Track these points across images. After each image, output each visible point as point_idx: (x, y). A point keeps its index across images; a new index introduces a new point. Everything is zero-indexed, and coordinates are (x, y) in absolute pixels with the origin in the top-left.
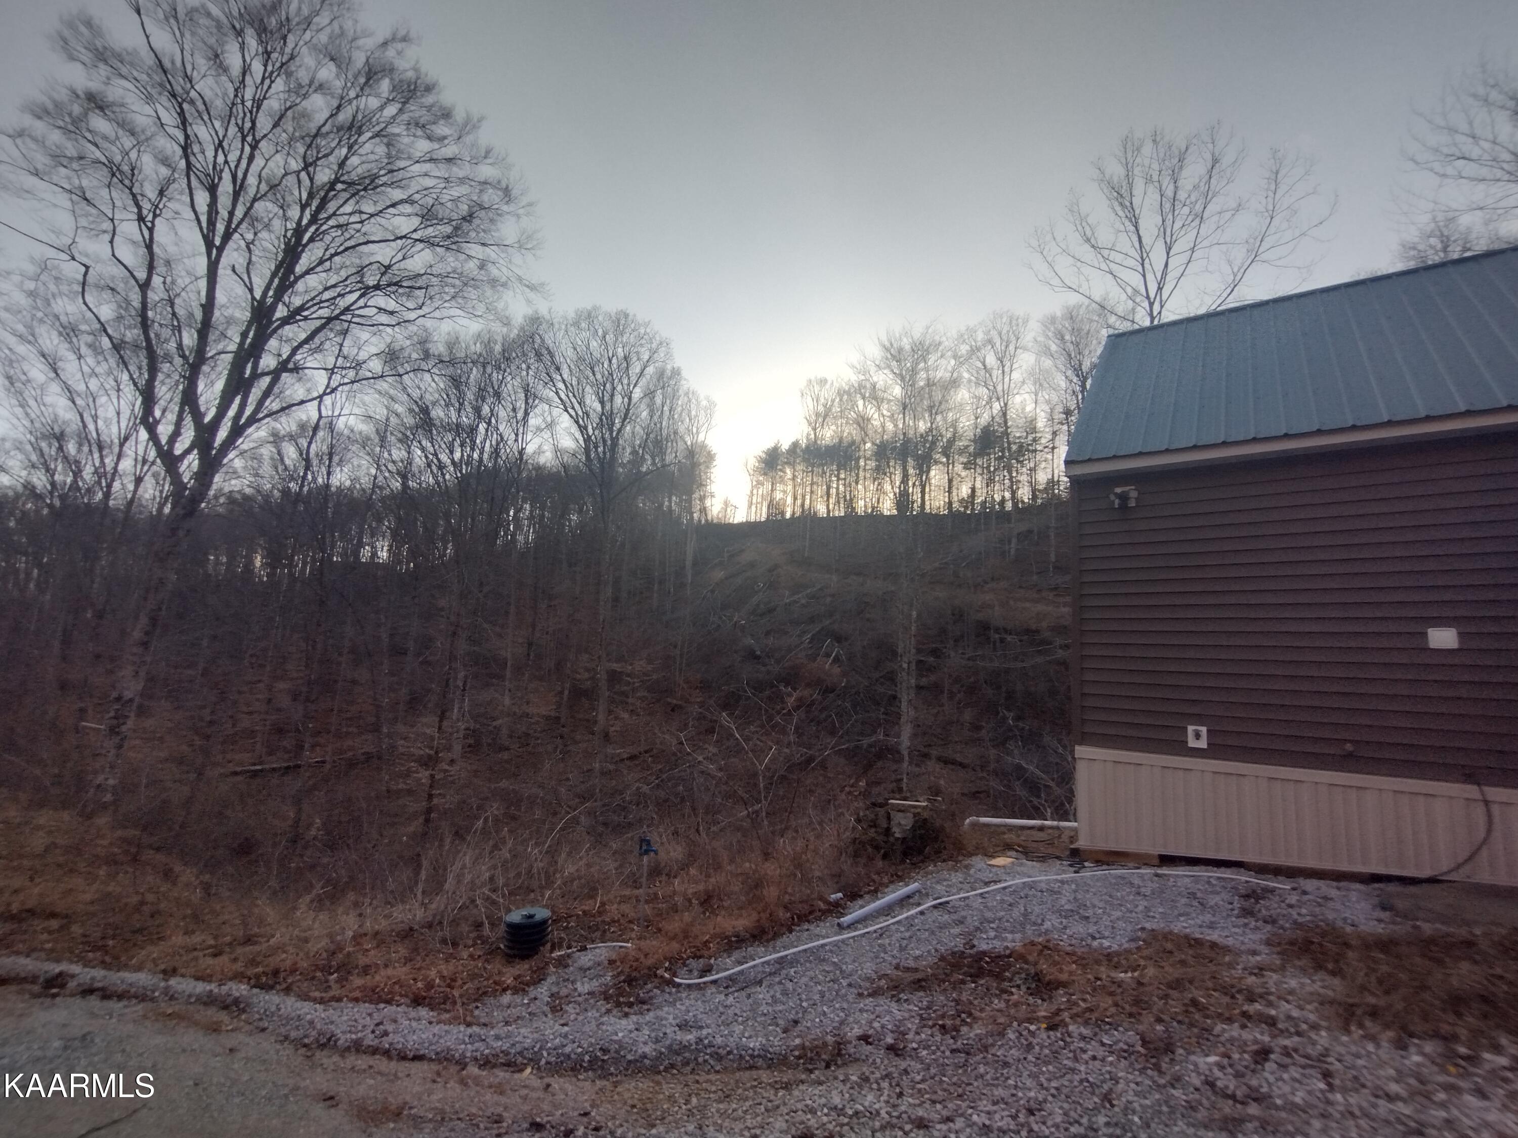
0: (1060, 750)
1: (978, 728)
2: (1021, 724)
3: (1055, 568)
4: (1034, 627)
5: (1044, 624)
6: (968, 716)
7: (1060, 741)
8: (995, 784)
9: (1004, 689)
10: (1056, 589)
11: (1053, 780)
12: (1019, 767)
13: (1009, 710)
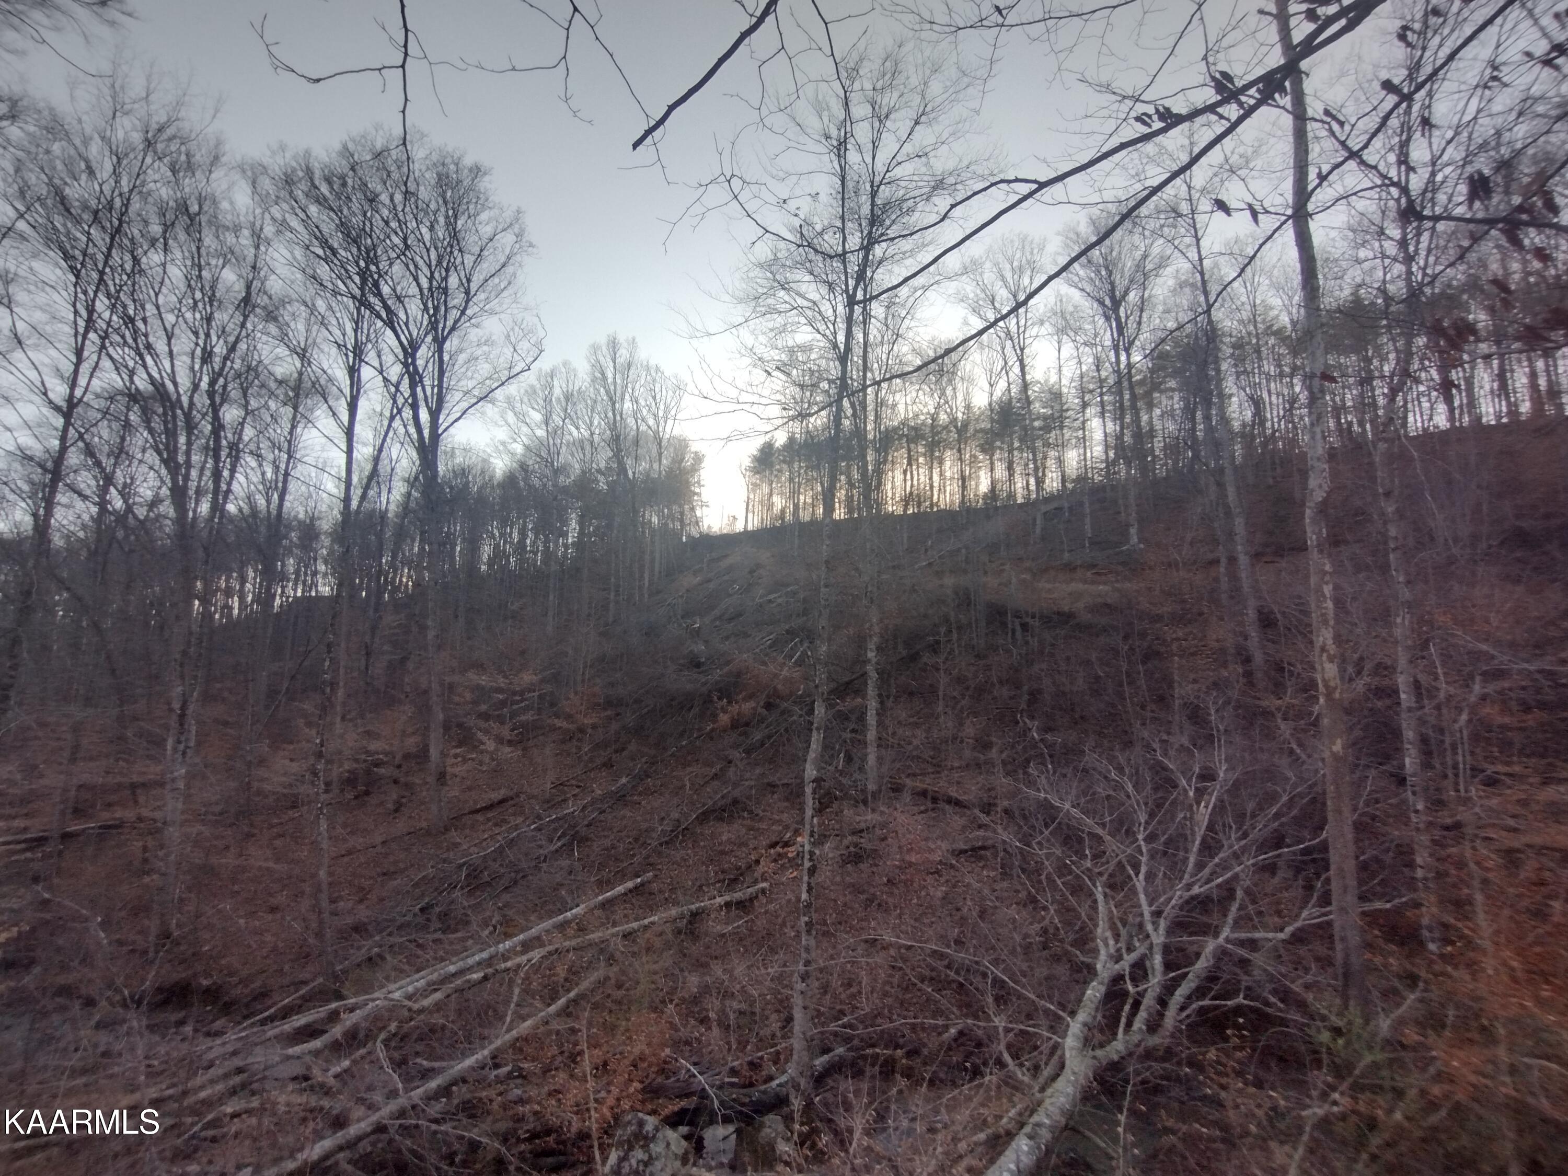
0: (1113, 775)
1: (987, 746)
2: (1048, 737)
3: (1091, 544)
4: (1066, 609)
5: (1080, 605)
6: (970, 730)
7: (1111, 759)
8: (1005, 835)
9: (1026, 688)
10: (1094, 566)
11: (1103, 825)
12: (1046, 806)
13: (1032, 718)
